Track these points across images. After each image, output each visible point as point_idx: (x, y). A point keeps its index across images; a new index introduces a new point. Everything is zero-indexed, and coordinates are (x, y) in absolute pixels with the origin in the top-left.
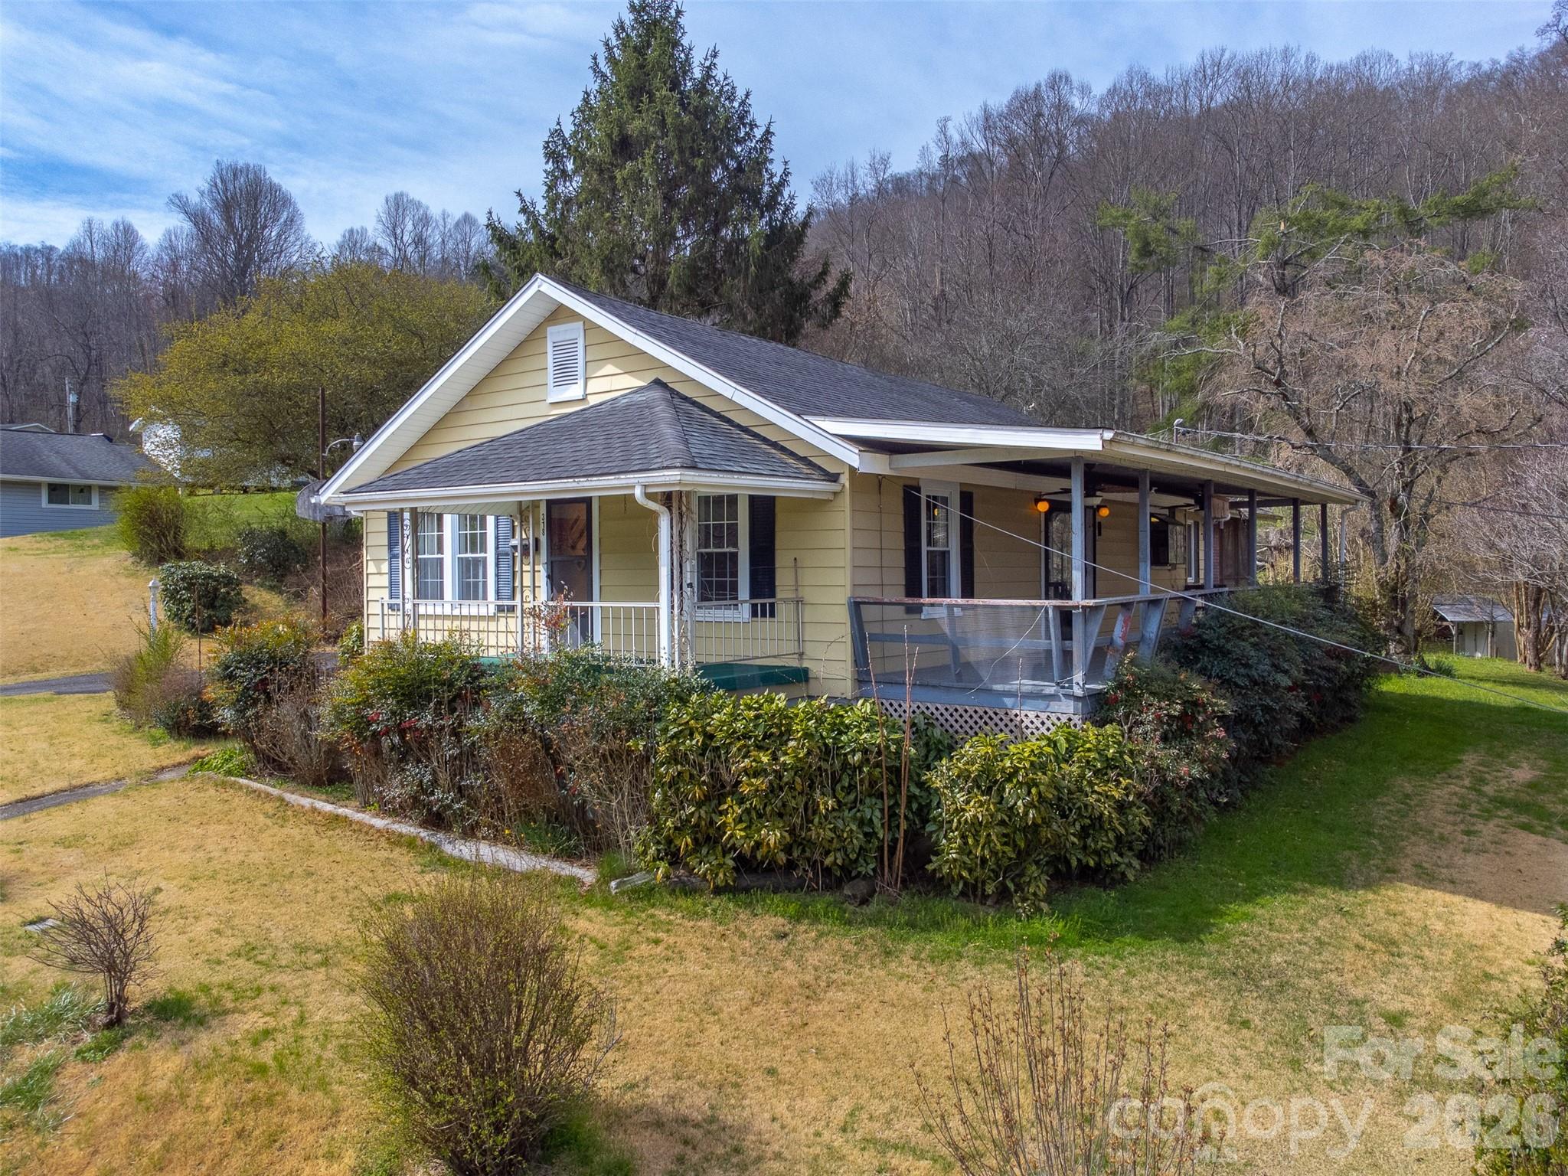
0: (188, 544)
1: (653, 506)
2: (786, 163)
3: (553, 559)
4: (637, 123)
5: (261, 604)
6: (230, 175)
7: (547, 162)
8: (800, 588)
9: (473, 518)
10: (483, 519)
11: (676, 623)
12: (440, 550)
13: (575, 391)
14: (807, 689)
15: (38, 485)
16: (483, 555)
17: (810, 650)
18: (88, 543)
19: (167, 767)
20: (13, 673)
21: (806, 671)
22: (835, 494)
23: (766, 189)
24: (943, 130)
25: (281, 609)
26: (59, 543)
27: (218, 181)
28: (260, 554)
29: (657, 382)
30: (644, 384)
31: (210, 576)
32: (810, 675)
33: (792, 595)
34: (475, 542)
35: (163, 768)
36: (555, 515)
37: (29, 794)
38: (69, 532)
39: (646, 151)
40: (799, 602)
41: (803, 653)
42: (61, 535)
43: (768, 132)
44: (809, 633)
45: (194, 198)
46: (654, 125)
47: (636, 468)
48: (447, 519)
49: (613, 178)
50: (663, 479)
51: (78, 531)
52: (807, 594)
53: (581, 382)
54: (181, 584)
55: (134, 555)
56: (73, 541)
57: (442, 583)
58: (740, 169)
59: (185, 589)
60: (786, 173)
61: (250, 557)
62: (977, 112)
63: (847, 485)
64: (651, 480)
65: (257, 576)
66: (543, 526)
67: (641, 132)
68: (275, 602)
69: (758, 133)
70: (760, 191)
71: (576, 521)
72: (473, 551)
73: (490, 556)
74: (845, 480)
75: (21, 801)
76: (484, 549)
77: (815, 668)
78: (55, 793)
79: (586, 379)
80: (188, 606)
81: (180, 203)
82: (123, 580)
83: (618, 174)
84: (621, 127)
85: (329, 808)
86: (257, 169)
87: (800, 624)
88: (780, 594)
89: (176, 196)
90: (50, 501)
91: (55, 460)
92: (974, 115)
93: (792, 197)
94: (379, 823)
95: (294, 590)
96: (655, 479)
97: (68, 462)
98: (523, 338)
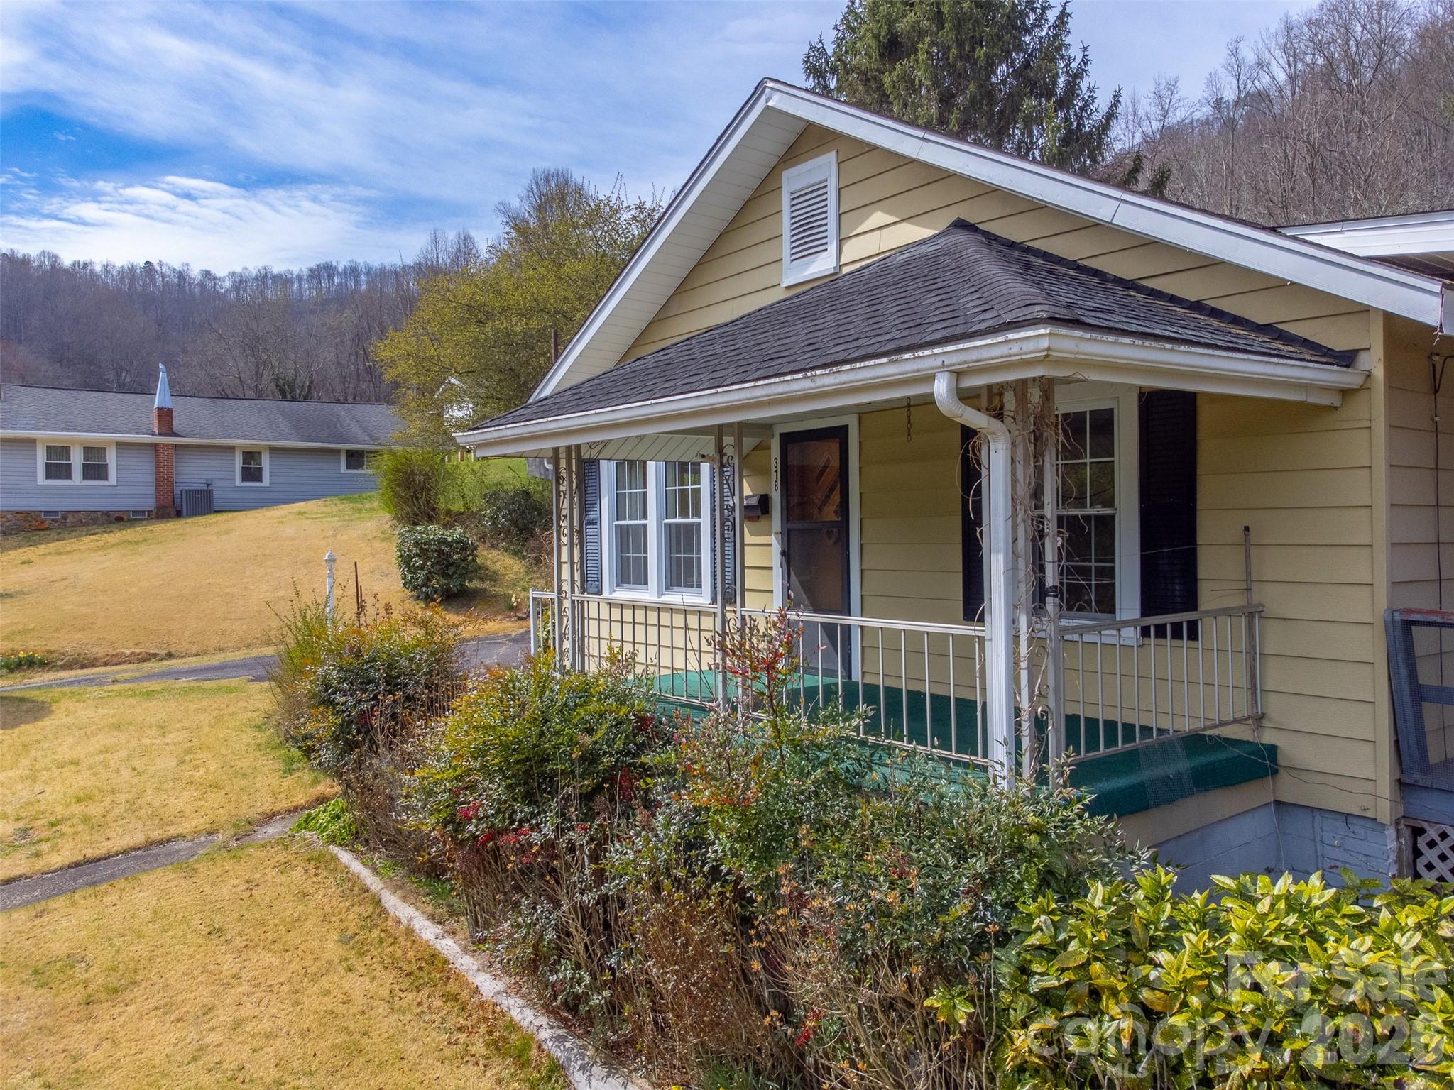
0: (442, 505)
1: (975, 419)
2: (1085, 49)
3: (791, 526)
4: (910, 18)
5: (502, 571)
6: (543, 182)
7: (807, 78)
8: (1255, 587)
9: (683, 467)
10: (697, 471)
11: (1024, 675)
12: (645, 516)
13: (822, 265)
14: (1274, 786)
15: (337, 452)
16: (695, 520)
17: (1275, 707)
18: (368, 506)
19: (279, 813)
20: (248, 647)
21: (1272, 750)
22: (1345, 393)
23: (1062, 80)
24: (1235, 53)
25: (521, 576)
26: (342, 507)
27: (534, 187)
28: (503, 517)
29: (961, 225)
30: (935, 232)
31: (444, 542)
32: (1281, 761)
33: (1236, 601)
34: (688, 504)
35: (274, 815)
36: (794, 460)
37: (90, 853)
38: (356, 496)
39: (920, 45)
40: (1253, 614)
41: (1263, 716)
42: (349, 499)
43: (1064, 15)
44: (1275, 677)
45: (515, 203)
46: (928, 19)
47: (937, 336)
48: (651, 466)
49: (881, 85)
50: (1004, 350)
51: (364, 495)
52: (1271, 598)
53: (833, 247)
54: (415, 551)
55: (394, 519)
56: (354, 505)
57: (646, 558)
58: (1026, 65)
59: (418, 555)
60: (1085, 61)
61: (494, 520)
62: (1276, 26)
63: (1379, 372)
64: (974, 356)
65: (503, 540)
66: (775, 477)
67: (913, 27)
68: (516, 569)
69: (1052, 16)
70: (1055, 84)
71: (825, 467)
72: (684, 514)
73: (705, 521)
74: (1374, 362)
75: (76, 865)
76: (697, 514)
77: (1292, 749)
78: (124, 852)
79: (841, 242)
80: (422, 574)
81: (504, 209)
82: (377, 545)
83: (887, 79)
84: (891, 23)
85: (428, 931)
86: (565, 173)
87: (1254, 658)
88: (1208, 598)
89: (501, 203)
90: (348, 467)
91: (354, 428)
92: (1272, 30)
93: (1091, 90)
94: (488, 985)
95: (535, 555)
96: (985, 354)
97: (365, 429)
98: (747, 194)
